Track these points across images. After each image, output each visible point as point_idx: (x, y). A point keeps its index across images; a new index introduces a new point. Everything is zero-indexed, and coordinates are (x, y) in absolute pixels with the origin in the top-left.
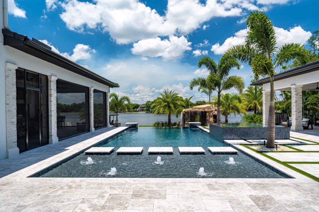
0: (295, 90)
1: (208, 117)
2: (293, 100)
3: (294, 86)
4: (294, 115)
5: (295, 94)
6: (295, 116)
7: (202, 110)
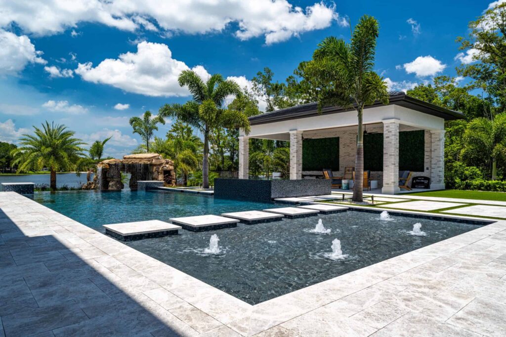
0: (295, 137)
1: (156, 173)
2: (293, 150)
3: (295, 132)
4: (293, 168)
5: (296, 141)
6: (295, 169)
7: (146, 162)
